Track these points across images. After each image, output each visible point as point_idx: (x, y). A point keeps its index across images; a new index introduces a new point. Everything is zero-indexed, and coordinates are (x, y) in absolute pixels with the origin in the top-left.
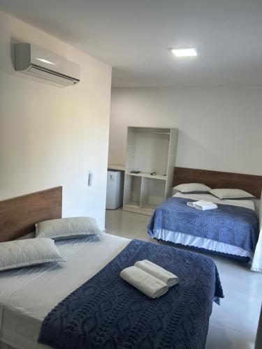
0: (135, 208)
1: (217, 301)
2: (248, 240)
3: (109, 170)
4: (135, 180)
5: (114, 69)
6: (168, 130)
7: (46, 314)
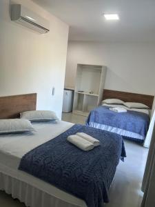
0: (80, 112)
1: (123, 160)
2: (143, 130)
3: (65, 89)
4: (80, 96)
5: (70, 27)
6: (101, 67)
7: (23, 155)
